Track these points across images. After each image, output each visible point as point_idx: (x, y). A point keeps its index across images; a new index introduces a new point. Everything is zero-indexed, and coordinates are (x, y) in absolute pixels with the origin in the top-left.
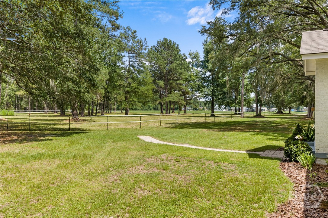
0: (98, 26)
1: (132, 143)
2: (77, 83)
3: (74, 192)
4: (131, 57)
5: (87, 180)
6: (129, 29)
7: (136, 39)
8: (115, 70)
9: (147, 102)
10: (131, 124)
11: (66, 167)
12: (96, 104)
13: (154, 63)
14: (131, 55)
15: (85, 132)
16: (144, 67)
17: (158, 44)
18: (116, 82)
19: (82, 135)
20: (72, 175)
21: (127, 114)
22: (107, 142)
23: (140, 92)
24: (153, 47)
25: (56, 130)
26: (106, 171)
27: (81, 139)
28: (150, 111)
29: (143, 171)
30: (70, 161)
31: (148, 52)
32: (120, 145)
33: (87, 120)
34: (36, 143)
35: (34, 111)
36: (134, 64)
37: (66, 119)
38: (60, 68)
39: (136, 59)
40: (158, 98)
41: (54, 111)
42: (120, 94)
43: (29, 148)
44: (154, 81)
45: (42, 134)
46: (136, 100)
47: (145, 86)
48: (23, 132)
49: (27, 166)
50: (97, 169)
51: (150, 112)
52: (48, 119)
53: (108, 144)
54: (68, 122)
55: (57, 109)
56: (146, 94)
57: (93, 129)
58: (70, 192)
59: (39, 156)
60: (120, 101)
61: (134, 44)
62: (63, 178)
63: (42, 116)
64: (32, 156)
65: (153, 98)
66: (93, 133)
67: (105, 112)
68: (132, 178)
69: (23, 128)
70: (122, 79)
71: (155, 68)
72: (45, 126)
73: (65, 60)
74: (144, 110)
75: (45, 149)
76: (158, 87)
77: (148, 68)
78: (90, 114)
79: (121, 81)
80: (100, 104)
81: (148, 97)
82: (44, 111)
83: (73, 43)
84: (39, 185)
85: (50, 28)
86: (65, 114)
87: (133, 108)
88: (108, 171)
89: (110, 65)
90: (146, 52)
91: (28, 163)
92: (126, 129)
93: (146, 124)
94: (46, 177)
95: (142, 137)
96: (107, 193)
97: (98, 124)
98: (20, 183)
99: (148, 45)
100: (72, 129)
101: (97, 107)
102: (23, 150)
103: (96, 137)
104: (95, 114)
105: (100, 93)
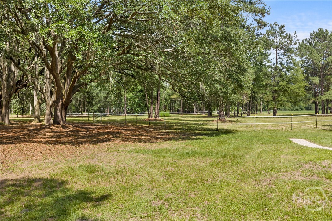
0: (244, 27)
1: (284, 146)
2: (224, 85)
3: (227, 191)
4: (279, 54)
5: (239, 181)
6: (276, 24)
7: (284, 35)
8: (261, 69)
9: (298, 101)
10: (280, 125)
11: (218, 166)
12: (242, 104)
13: (307, 58)
14: (278, 52)
15: (233, 133)
16: (294, 64)
17: (311, 36)
18: (262, 81)
19: (230, 135)
20: (224, 174)
21: (274, 114)
22: (256, 143)
23: (289, 90)
24: (305, 41)
25: (205, 130)
26: (257, 173)
27: (229, 139)
28: (301, 111)
29: (300, 178)
30: (221, 160)
31: (299, 47)
32: (270, 147)
33: (234, 121)
34: (189, 141)
35: (185, 113)
36: (283, 61)
37: (213, 120)
38: (209, 72)
39: (284, 55)
40: (312, 97)
41: (202, 113)
42: (267, 94)
43: (184, 146)
44: (307, 78)
45: (194, 133)
46: (285, 99)
47: (295, 84)
48: (178, 131)
49: (183, 162)
50: (249, 171)
51: (302, 113)
52: (198, 120)
53: (257, 146)
54: (215, 122)
55: (205, 110)
56: (297, 92)
57: (240, 130)
58: (224, 191)
59: (193, 153)
60: (267, 100)
61: (282, 39)
62: (216, 176)
63: (192, 117)
64: (187, 153)
65: (306, 97)
66: (241, 134)
67: (251, 112)
68: (288, 184)
69: (177, 128)
70: (269, 77)
71: (307, 63)
72: (196, 126)
73: (213, 64)
74: (295, 110)
75: (198, 147)
76: (312, 85)
77: (298, 64)
78: (236, 115)
79: (268, 80)
80: (246, 105)
81: (300, 95)
82: (193, 113)
83: (221, 47)
84: (195, 180)
85: (201, 36)
86: (212, 115)
87: (282, 109)
88: (260, 173)
89: (256, 64)
90: (297, 46)
91: (184, 159)
92: (275, 130)
93: (298, 125)
94: (200, 174)
95: (294, 140)
96: (262, 197)
97: (245, 124)
98: (179, 177)
99: (298, 39)
100: (220, 129)
101: (243, 108)
102: (179, 147)
103: (244, 138)
104: (241, 115)
105: (247, 93)
